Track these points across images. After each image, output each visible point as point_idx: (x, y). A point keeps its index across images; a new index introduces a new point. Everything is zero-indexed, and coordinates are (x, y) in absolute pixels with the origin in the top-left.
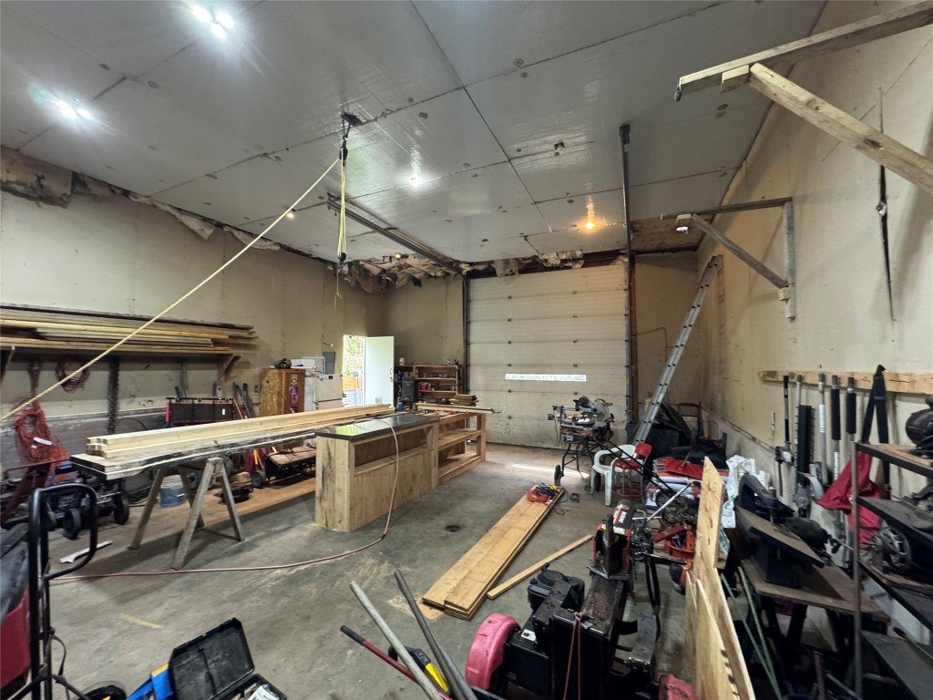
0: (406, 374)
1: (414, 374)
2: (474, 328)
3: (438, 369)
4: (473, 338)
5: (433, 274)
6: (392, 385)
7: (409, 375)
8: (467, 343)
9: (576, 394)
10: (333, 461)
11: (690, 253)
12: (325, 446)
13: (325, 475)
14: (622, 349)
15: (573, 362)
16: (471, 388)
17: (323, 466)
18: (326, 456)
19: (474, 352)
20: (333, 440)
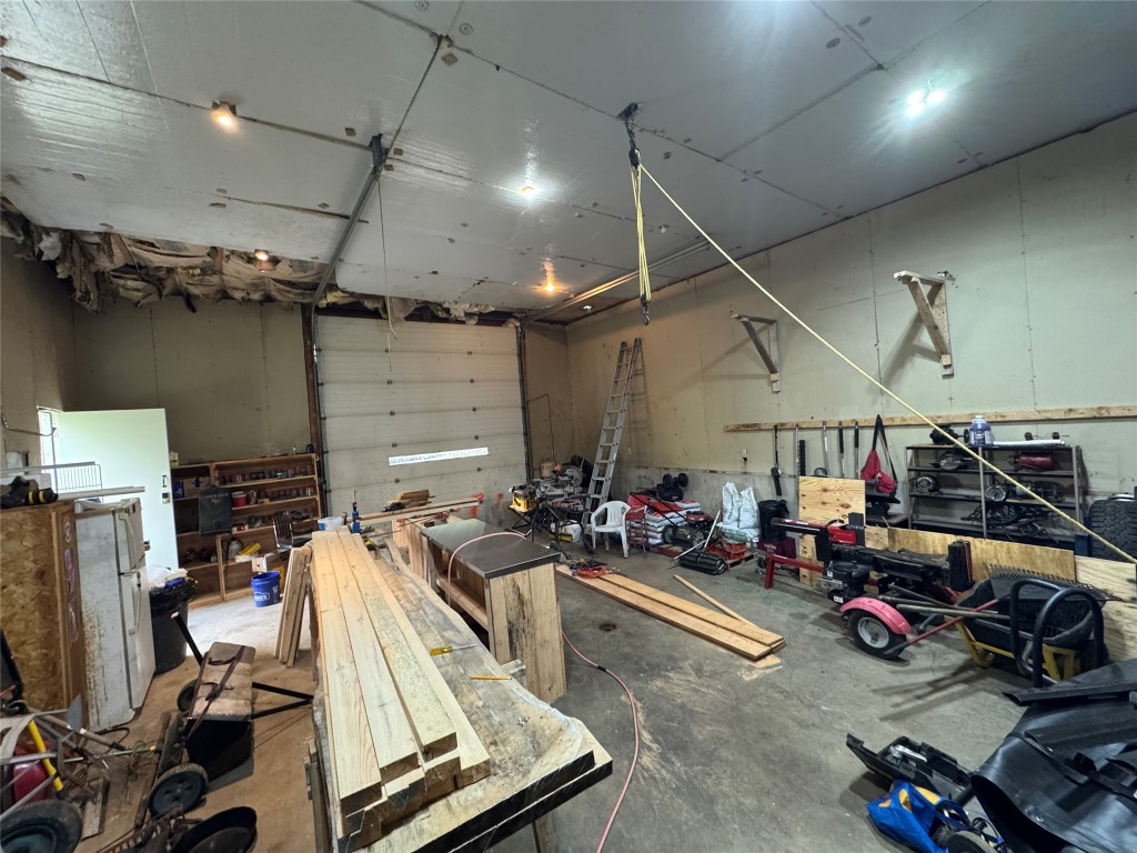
0: (189, 483)
2: (332, 394)
4: (328, 409)
7: (198, 484)
8: (317, 417)
9: (479, 470)
10: (529, 604)
11: (560, 326)
12: (511, 589)
13: (514, 636)
14: (519, 414)
15: (474, 434)
16: (331, 487)
17: (509, 622)
18: (514, 603)
19: (334, 430)
20: (526, 572)
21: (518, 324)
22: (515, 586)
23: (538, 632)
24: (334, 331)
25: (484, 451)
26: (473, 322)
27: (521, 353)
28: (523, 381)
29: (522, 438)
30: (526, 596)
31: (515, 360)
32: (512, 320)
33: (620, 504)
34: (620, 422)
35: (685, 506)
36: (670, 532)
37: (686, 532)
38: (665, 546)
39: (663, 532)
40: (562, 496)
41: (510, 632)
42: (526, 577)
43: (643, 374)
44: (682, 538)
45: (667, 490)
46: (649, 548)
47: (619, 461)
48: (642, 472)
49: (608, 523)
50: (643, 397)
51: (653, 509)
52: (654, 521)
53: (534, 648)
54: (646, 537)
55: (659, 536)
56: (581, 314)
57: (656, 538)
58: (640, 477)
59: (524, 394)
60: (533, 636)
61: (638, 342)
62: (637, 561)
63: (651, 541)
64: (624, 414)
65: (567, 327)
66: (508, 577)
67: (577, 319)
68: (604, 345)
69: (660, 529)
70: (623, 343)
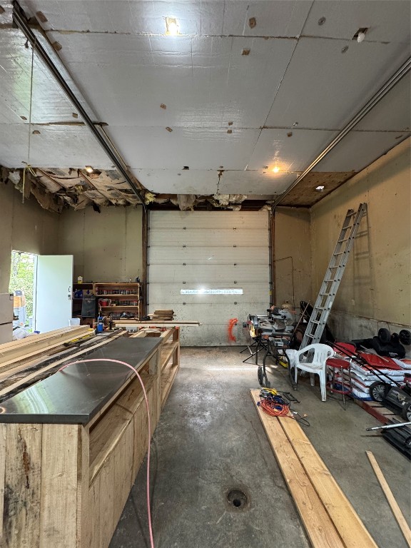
0: (85, 292)
1: (94, 291)
2: (153, 252)
3: (119, 286)
4: (152, 260)
5: (114, 202)
6: (70, 302)
7: (88, 292)
8: (146, 264)
9: (236, 303)
10: (37, 471)
11: (306, 209)
12: (15, 443)
13: (11, 506)
14: (267, 270)
15: (234, 280)
16: (150, 302)
17: (7, 486)
18: (16, 463)
19: (153, 271)
20: (37, 426)
21: (270, 209)
22: (20, 440)
23: (45, 514)
24: (157, 218)
25: (240, 292)
26: (238, 209)
27: (272, 229)
28: (272, 247)
29: (269, 286)
30: (34, 458)
31: (267, 233)
32: (266, 206)
33: (327, 348)
34: (339, 276)
35: (406, 366)
36: (381, 390)
37: (401, 397)
38: (371, 404)
39: (371, 388)
40: (271, 331)
41: (6, 499)
42: (38, 434)
43: (368, 234)
44: (395, 402)
45: (383, 345)
46: (351, 398)
47: (334, 309)
48: (364, 322)
49: (314, 362)
50: (367, 255)
51: (363, 362)
52: (362, 373)
53: (36, 532)
54: (352, 386)
55: (366, 390)
56: (318, 197)
57: (362, 391)
58: (361, 326)
59: (272, 256)
60: (38, 516)
61: (363, 207)
62: (334, 409)
63: (355, 391)
64: (343, 269)
65: (311, 210)
66: (14, 426)
67: (317, 201)
68: (335, 216)
69: (368, 384)
70: (349, 211)
